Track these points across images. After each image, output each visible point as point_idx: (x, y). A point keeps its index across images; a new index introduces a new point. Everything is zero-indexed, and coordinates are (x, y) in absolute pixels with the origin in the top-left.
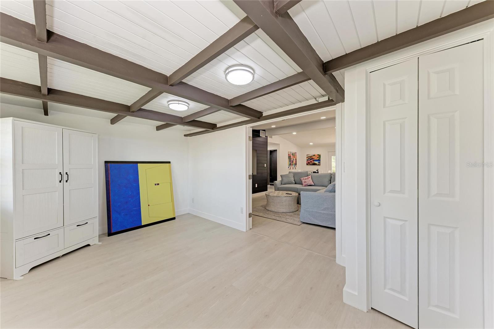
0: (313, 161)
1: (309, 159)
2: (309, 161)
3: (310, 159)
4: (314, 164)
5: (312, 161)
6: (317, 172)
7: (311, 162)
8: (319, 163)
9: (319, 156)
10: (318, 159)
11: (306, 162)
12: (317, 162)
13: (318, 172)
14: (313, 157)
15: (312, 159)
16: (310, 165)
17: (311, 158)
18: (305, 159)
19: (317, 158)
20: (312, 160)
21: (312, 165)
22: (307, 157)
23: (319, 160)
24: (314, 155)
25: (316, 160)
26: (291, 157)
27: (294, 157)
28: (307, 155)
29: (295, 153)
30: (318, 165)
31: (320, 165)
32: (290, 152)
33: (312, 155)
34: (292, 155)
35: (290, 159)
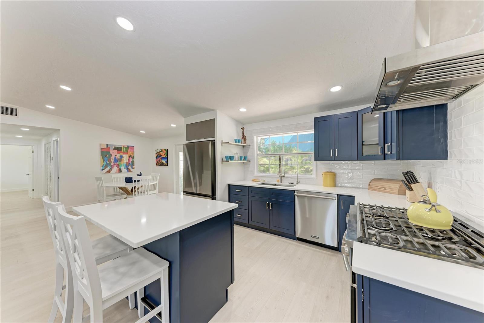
1: (158, 156)
4: (162, 164)
9: (167, 151)
10: (165, 156)
11: (155, 161)
12: (164, 161)
14: (161, 153)
16: (159, 165)
19: (165, 154)
20: (160, 159)
21: (160, 165)
22: (156, 153)
23: (167, 158)
24: (162, 151)
25: (164, 158)
26: (114, 153)
27: (124, 153)
28: (156, 150)
29: (128, 146)
30: (166, 165)
31: (168, 166)
32: (107, 145)
33: (160, 151)
34: (115, 149)
35: (107, 156)
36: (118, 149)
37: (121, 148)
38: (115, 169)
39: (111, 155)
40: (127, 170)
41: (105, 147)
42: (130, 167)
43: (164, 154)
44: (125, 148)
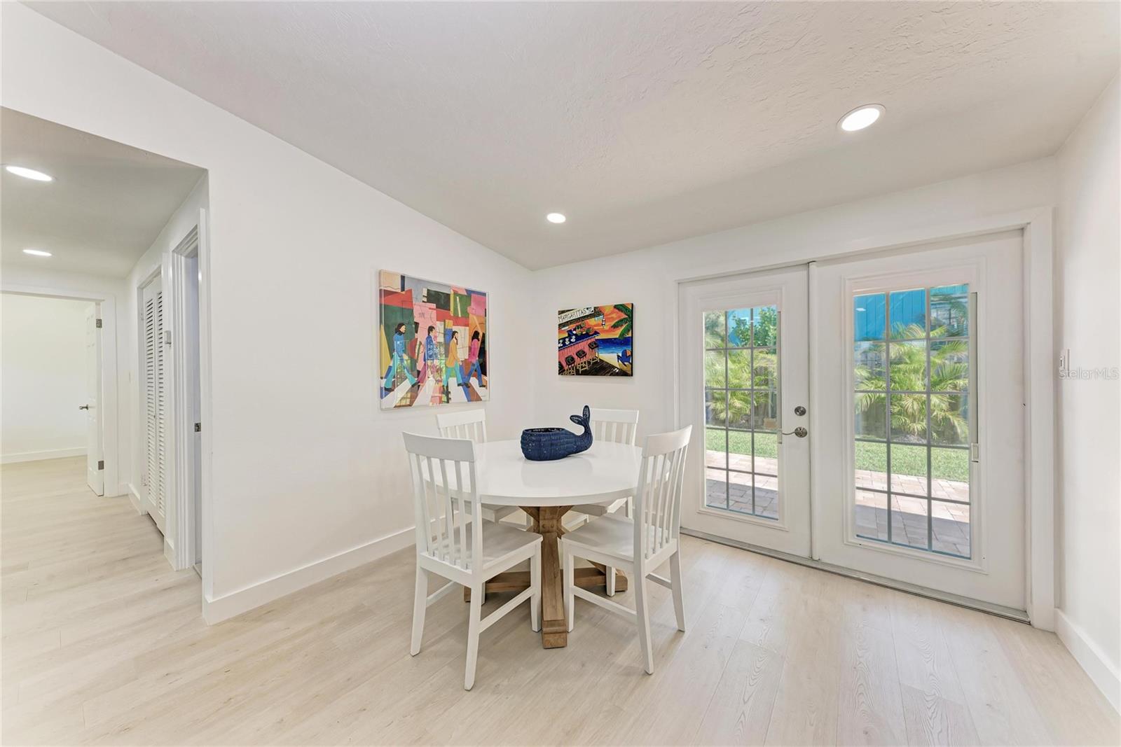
0: (590, 346)
1: (570, 334)
2: (572, 351)
3: (579, 338)
4: (600, 369)
5: (587, 349)
6: (579, 430)
7: (581, 354)
8: (627, 358)
9: (626, 313)
10: (616, 334)
11: (553, 358)
12: (610, 357)
13: (588, 432)
14: (592, 321)
15: (587, 335)
16: (578, 373)
17: (577, 332)
18: (553, 338)
19: (615, 327)
20: (584, 345)
21: (585, 373)
22: (561, 326)
23: (626, 342)
24: (597, 312)
25: (608, 343)
26: (424, 313)
27: (457, 321)
28: (561, 312)
29: (470, 292)
30: (623, 373)
31: (632, 375)
32: (403, 278)
33: (588, 313)
34: (429, 301)
35: (403, 329)
36: (439, 299)
37: (448, 295)
38: (430, 386)
39: (417, 324)
40: (467, 394)
41: (396, 287)
42: (474, 381)
43: (613, 323)
44: (461, 296)
